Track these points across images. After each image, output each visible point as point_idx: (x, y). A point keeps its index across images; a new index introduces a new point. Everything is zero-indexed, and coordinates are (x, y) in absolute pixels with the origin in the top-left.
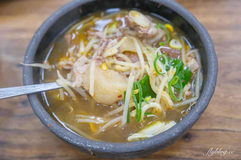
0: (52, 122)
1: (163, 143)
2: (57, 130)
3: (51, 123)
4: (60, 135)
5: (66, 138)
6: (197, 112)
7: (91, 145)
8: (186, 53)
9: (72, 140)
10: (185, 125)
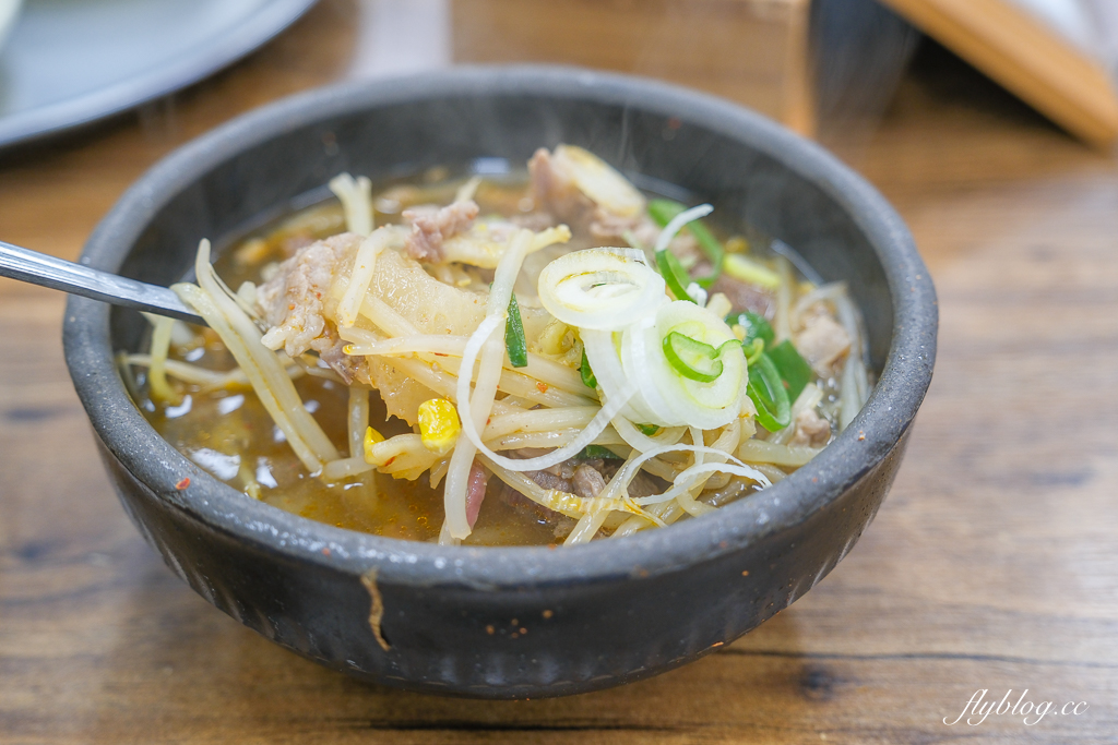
0: (195, 474)
1: (714, 547)
2: (219, 500)
3: (192, 475)
4: (233, 520)
5: (261, 527)
6: (860, 440)
7: (378, 550)
8: (794, 300)
9: (286, 535)
10: (808, 482)
